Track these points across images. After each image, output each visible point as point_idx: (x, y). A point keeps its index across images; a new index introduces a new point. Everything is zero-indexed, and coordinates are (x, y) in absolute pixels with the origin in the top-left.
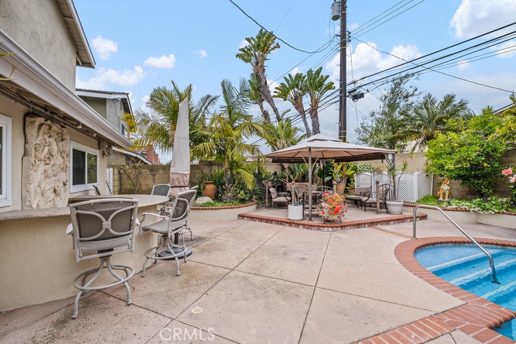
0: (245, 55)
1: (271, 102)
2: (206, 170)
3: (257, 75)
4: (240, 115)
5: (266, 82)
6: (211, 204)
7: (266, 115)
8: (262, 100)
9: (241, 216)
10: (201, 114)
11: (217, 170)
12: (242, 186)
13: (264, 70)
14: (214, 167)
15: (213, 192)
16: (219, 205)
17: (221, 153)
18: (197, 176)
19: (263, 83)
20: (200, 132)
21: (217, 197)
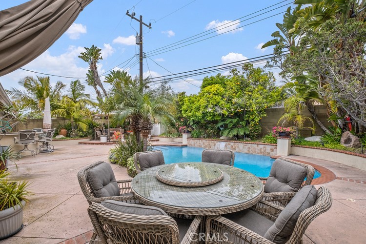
0: (84, 57)
1: (101, 86)
2: (62, 122)
3: (92, 70)
4: (80, 94)
5: (98, 75)
6: (64, 138)
7: (98, 92)
8: (96, 85)
9: (80, 143)
10: (56, 93)
11: (67, 122)
12: (81, 130)
13: (96, 68)
14: (66, 121)
15: (66, 133)
16: (69, 138)
17: (69, 114)
18: (55, 125)
19: (96, 75)
20: (56, 103)
21: (68, 135)
